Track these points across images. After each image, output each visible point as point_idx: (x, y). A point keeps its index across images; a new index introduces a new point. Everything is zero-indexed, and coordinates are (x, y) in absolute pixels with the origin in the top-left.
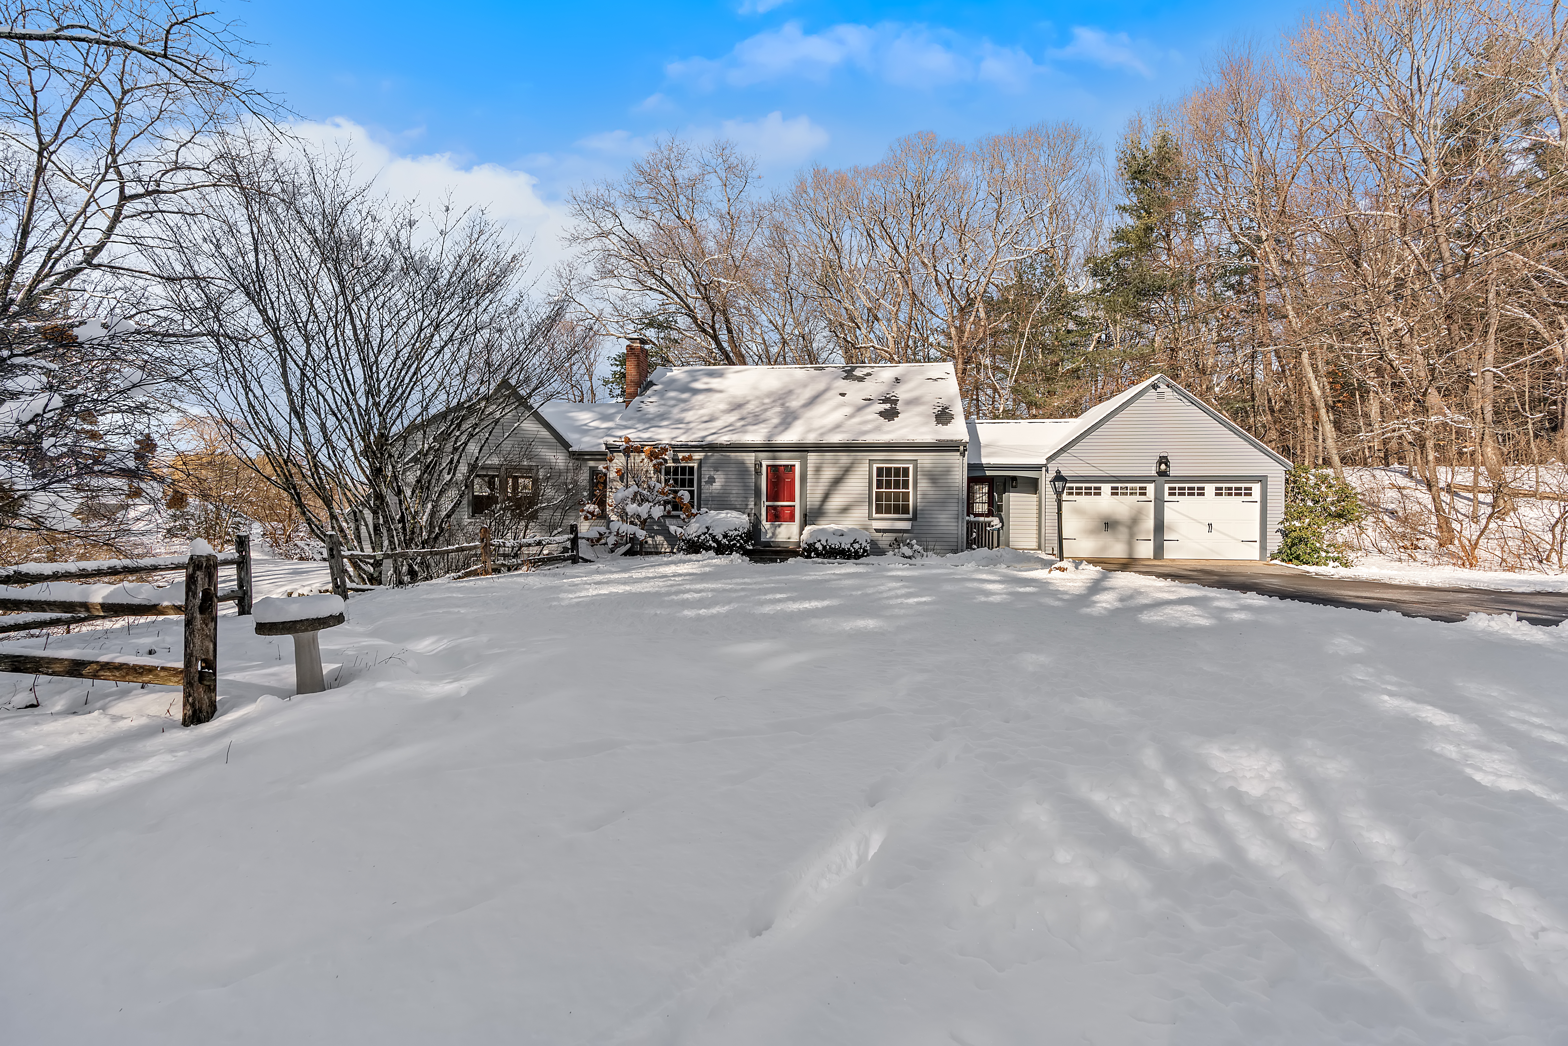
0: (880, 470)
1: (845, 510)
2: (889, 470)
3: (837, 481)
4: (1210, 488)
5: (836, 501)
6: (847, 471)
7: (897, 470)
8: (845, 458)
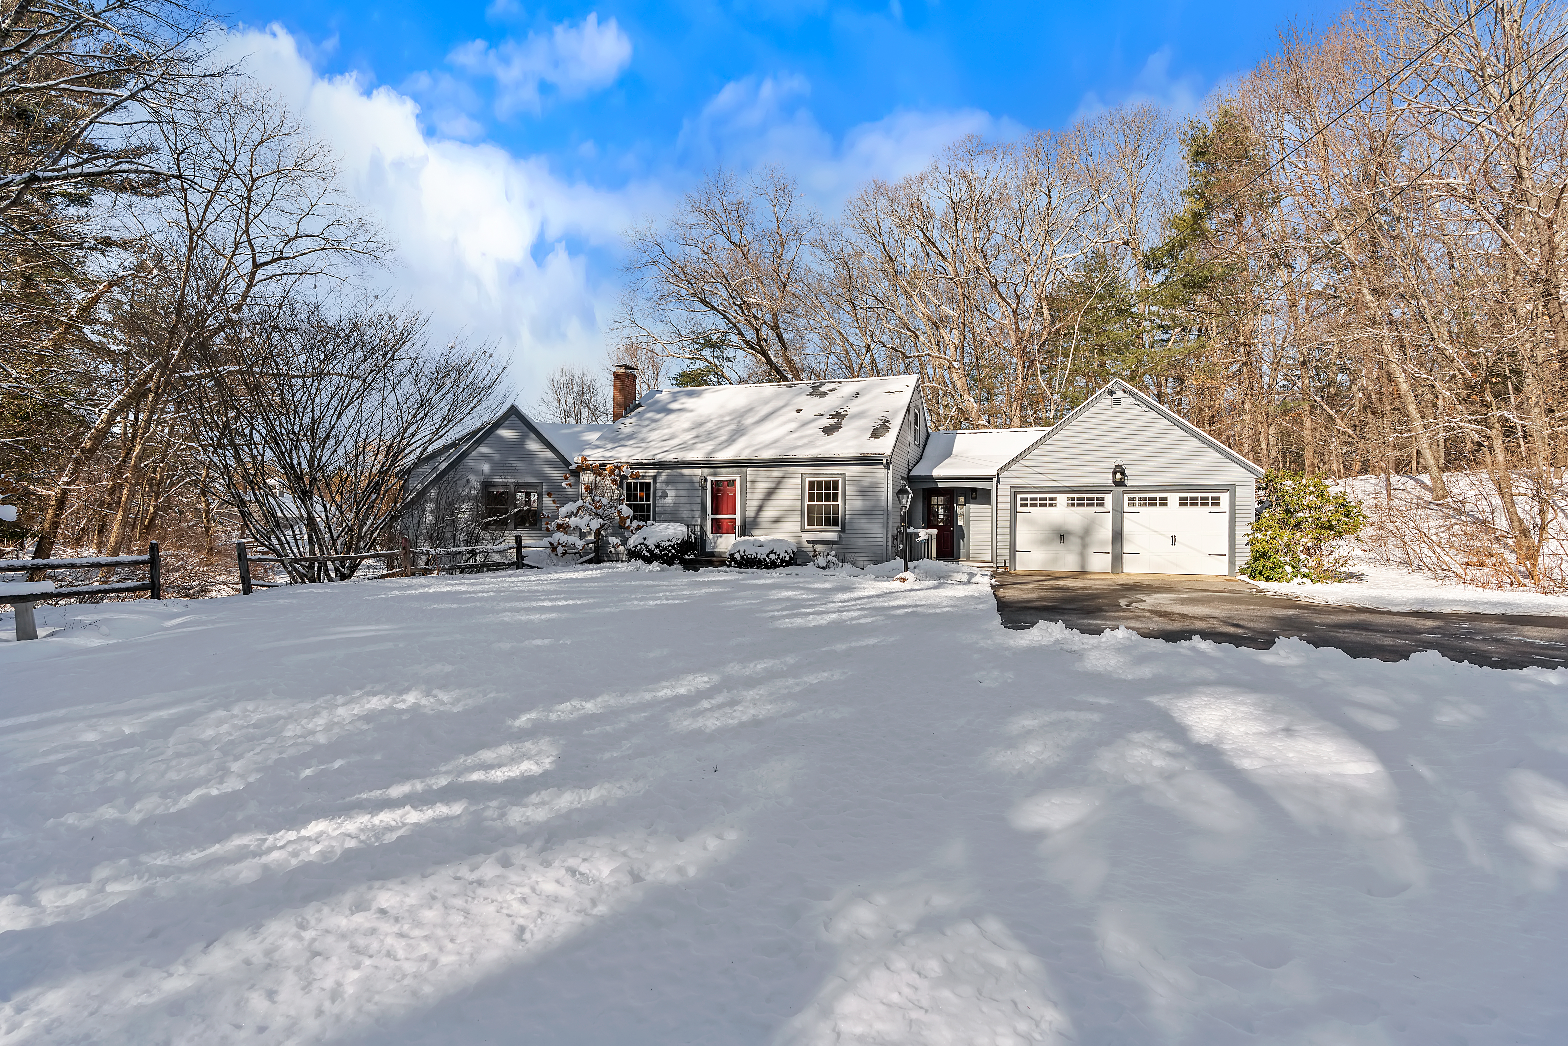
0: (812, 484)
1: (777, 521)
2: (820, 483)
3: (770, 494)
4: (1173, 499)
5: (769, 513)
6: (779, 483)
7: (828, 483)
8: (776, 472)
